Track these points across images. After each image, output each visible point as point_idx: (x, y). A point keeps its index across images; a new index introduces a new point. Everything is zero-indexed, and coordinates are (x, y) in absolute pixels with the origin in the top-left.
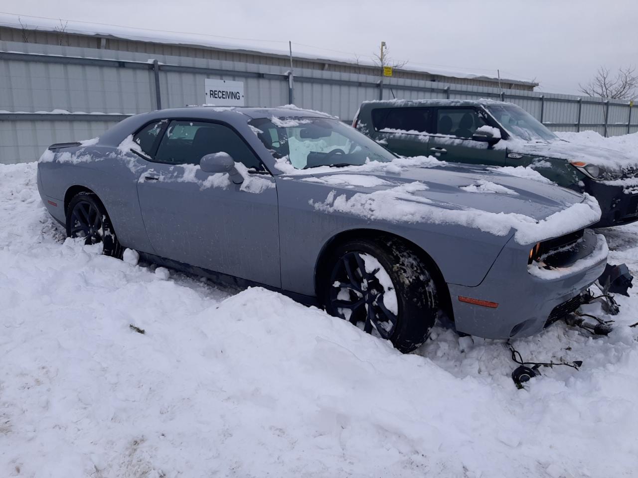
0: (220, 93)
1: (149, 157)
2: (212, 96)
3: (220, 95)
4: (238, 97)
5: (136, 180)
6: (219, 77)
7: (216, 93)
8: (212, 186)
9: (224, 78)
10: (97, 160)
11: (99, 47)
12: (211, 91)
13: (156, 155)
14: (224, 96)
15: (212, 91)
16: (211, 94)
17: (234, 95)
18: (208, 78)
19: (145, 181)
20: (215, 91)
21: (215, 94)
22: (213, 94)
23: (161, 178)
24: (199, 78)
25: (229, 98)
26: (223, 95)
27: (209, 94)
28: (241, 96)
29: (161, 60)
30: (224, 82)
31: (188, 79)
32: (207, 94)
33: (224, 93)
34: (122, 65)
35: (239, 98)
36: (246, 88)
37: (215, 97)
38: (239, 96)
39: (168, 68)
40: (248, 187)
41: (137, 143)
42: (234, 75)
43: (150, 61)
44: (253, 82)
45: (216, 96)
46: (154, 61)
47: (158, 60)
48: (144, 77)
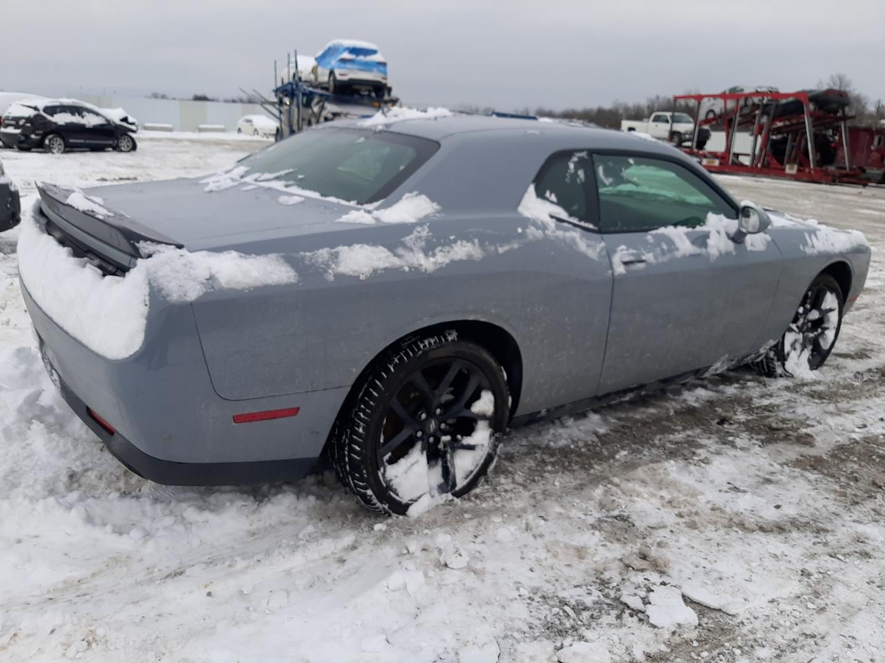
1: (591, 226)
5: (610, 272)
8: (721, 253)
10: (501, 250)
13: (599, 220)
19: (626, 270)
23: (649, 257)
40: (752, 245)
41: (552, 202)
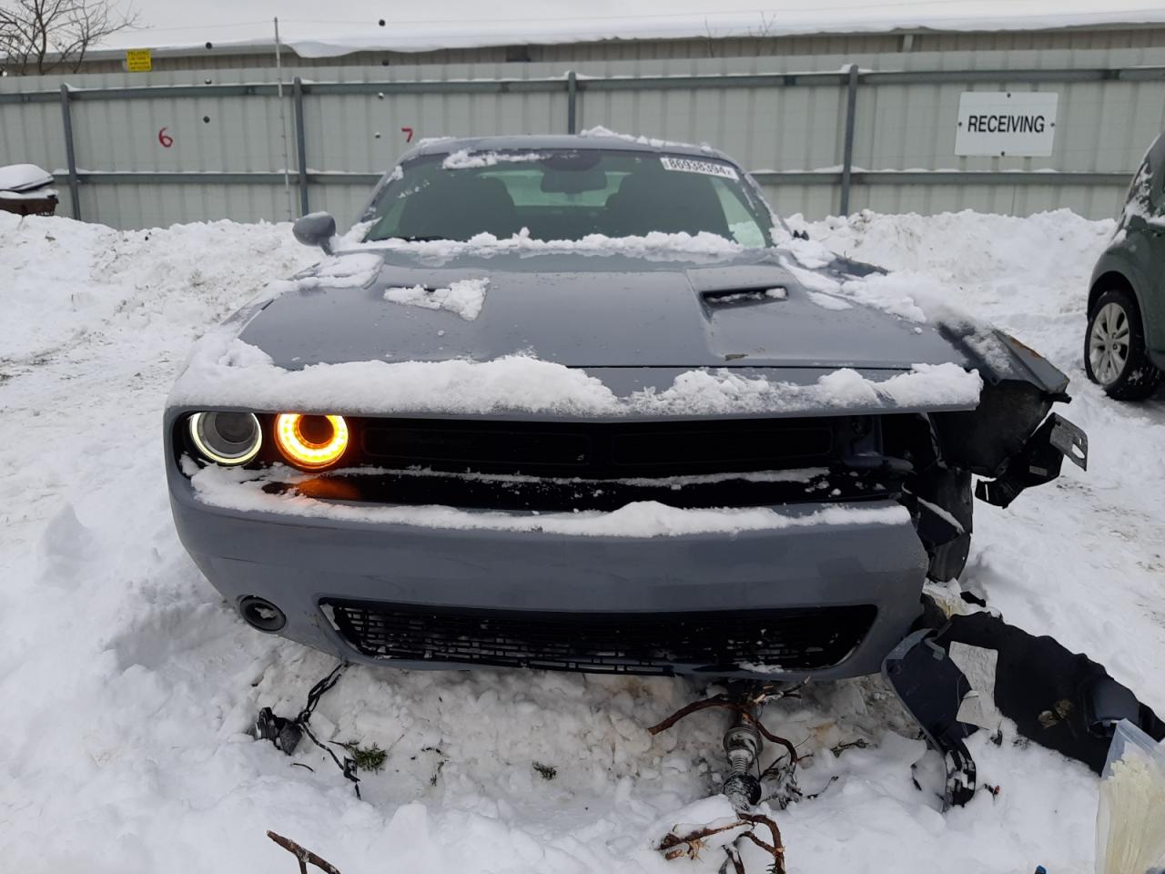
0: (993, 119)
2: (972, 128)
3: (994, 123)
4: (1039, 128)
6: (997, 87)
7: (983, 120)
9: (1009, 87)
11: (900, 49)
12: (971, 117)
14: (1003, 127)
15: (976, 117)
16: (970, 124)
17: (1030, 124)
18: (970, 90)
20: (982, 117)
21: (981, 123)
22: (977, 123)
24: (947, 92)
25: (1015, 129)
26: (1000, 123)
27: (966, 123)
28: (1047, 123)
29: (866, 63)
30: (1009, 96)
31: (921, 96)
32: (960, 124)
33: (1003, 120)
34: (789, 81)
35: (1042, 130)
36: (1065, 107)
37: (980, 130)
38: (1042, 125)
39: (879, 78)
42: (1035, 79)
43: (845, 69)
44: (1086, 94)
45: (983, 127)
46: (852, 68)
47: (858, 64)
48: (830, 100)
